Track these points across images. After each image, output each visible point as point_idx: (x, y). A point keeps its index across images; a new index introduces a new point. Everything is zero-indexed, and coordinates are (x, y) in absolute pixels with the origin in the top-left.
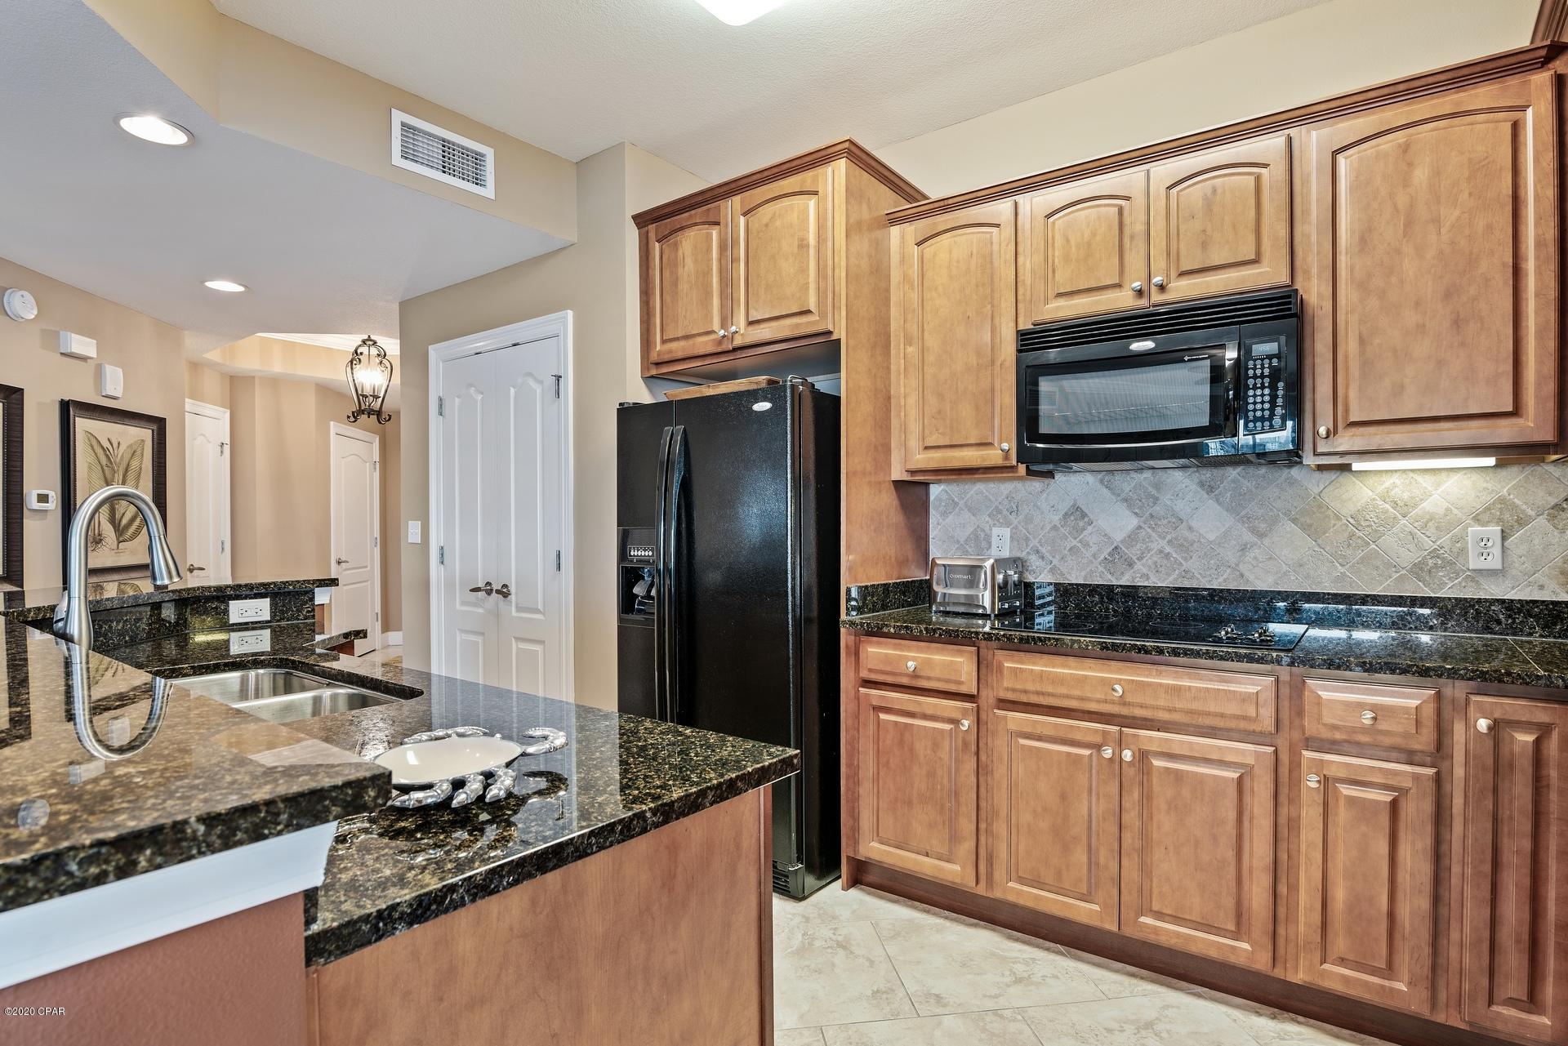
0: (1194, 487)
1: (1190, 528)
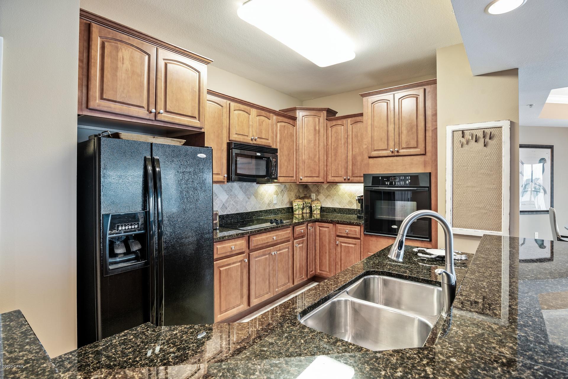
0: (238, 187)
1: (238, 198)
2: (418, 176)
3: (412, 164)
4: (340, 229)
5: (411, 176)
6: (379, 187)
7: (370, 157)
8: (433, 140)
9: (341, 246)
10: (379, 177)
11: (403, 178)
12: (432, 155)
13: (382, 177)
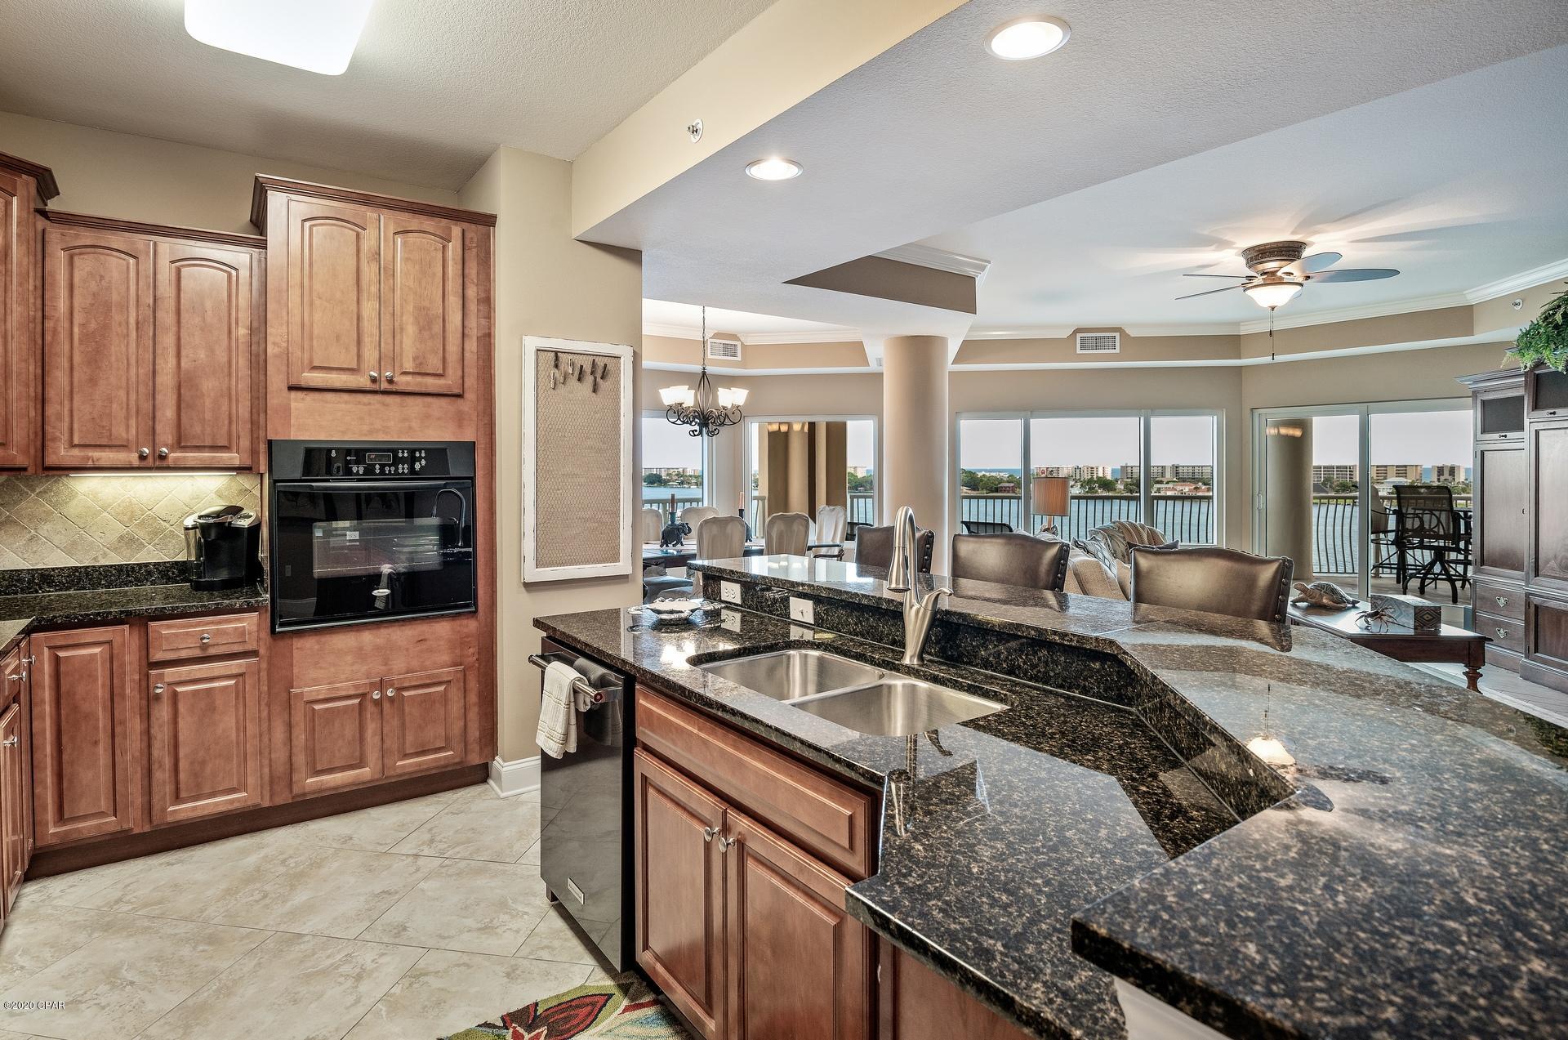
2: (444, 450)
3: (427, 416)
4: (167, 637)
5: (427, 451)
6: (327, 481)
7: (291, 388)
8: (481, 363)
9: (175, 694)
10: (329, 451)
11: (406, 455)
12: (478, 400)
13: (337, 450)
